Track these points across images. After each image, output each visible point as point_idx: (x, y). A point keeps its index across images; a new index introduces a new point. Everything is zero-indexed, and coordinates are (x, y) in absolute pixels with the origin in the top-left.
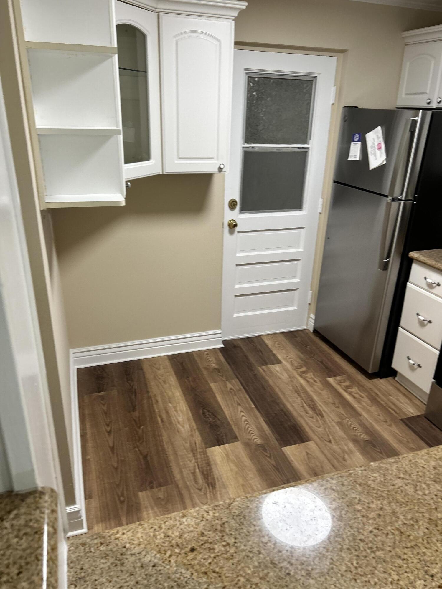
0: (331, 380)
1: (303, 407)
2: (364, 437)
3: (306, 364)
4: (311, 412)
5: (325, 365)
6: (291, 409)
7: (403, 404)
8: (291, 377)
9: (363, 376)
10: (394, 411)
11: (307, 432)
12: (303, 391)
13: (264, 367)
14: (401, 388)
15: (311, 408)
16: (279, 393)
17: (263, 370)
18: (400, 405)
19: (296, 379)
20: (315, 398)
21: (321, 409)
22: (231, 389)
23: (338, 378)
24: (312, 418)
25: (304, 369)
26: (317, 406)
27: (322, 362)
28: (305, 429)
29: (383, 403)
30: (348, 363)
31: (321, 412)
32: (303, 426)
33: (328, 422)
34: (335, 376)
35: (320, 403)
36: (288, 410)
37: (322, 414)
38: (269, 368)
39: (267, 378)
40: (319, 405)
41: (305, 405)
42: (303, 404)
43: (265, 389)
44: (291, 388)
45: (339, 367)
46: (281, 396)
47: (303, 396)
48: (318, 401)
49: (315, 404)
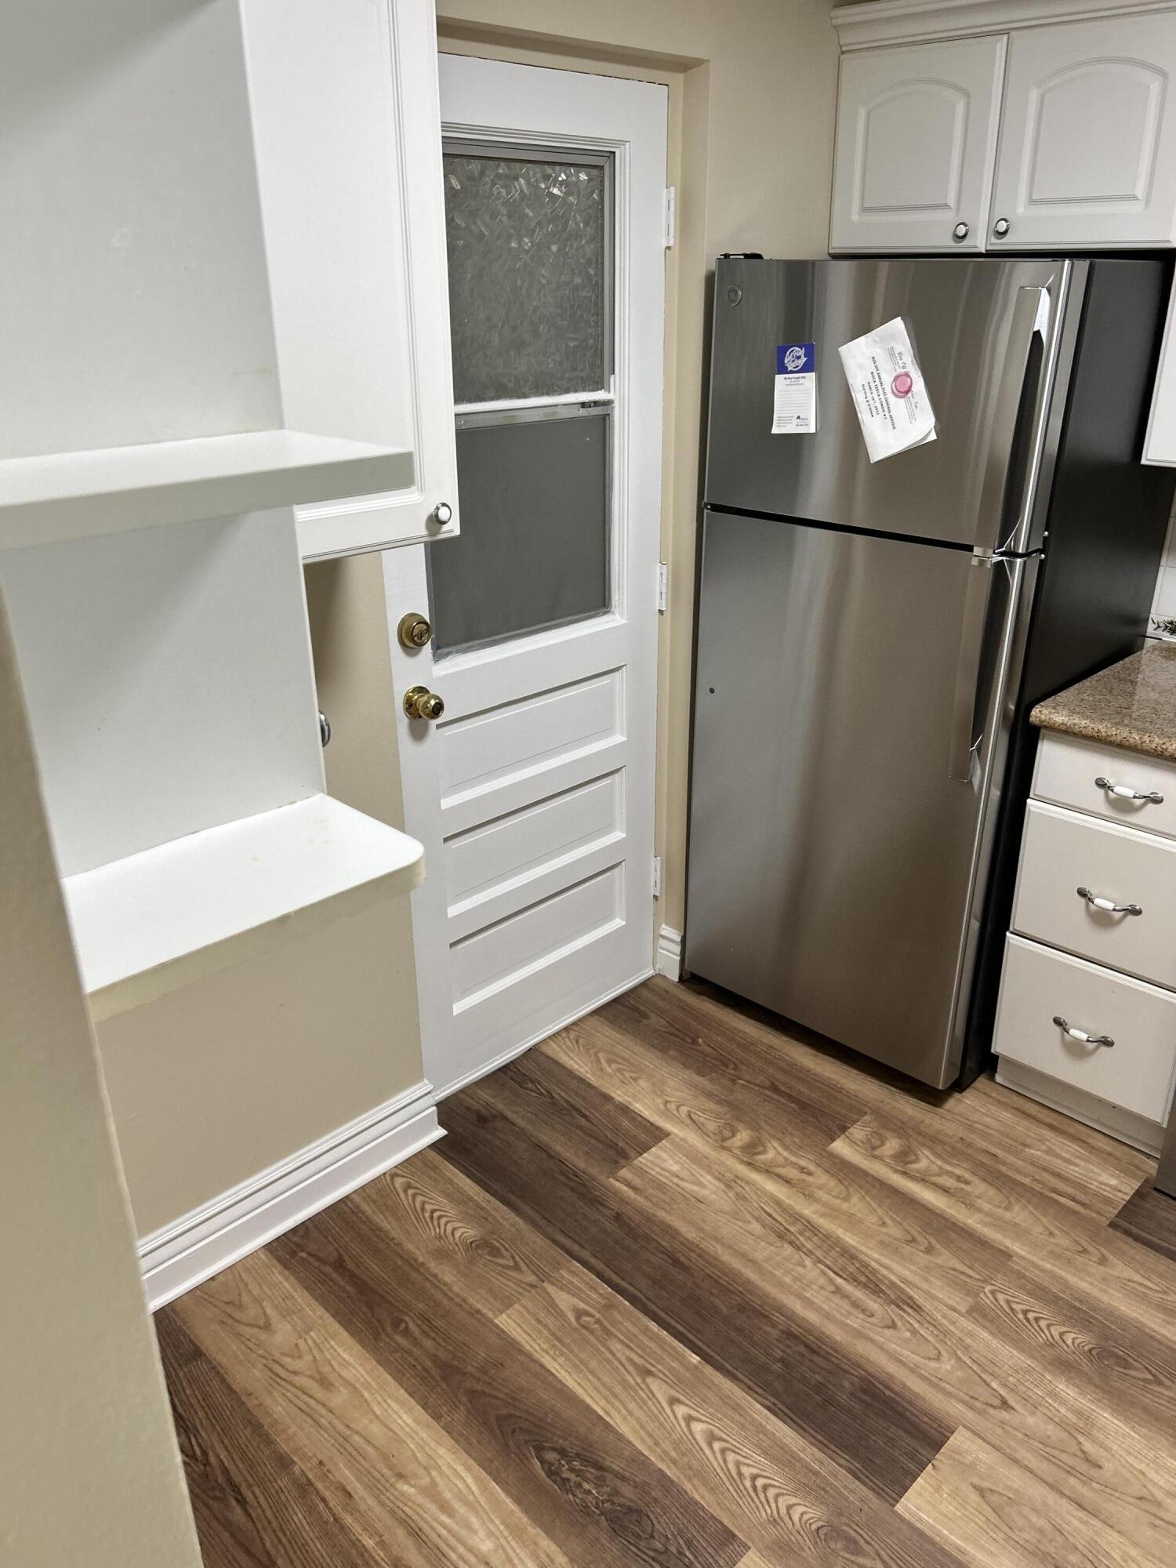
0: (840, 1146)
1: (838, 1291)
2: (1074, 1339)
3: (737, 1113)
4: (873, 1305)
5: (790, 1097)
6: (812, 1317)
7: (1075, 1164)
8: (730, 1183)
9: (912, 1100)
10: (1074, 1200)
11: (917, 1396)
12: (799, 1226)
13: (624, 1173)
14: (1033, 1109)
15: (866, 1286)
16: (737, 1264)
17: (628, 1184)
18: (1071, 1171)
19: (748, 1183)
20: (850, 1239)
21: (894, 1278)
22: (579, 1313)
23: (857, 1132)
24: (893, 1326)
25: (743, 1136)
26: (874, 1272)
27: (775, 1089)
28: (905, 1385)
29: (1027, 1181)
30: (845, 1067)
31: (903, 1291)
32: (891, 1377)
33: (945, 1322)
34: (844, 1129)
35: (876, 1256)
36: (808, 1328)
37: (911, 1298)
38: (642, 1173)
39: (661, 1214)
40: (876, 1261)
41: (839, 1281)
42: (831, 1281)
43: (685, 1268)
44: (756, 1227)
45: (833, 1090)
46: (750, 1274)
47: (809, 1245)
48: (864, 1249)
49: (867, 1266)
